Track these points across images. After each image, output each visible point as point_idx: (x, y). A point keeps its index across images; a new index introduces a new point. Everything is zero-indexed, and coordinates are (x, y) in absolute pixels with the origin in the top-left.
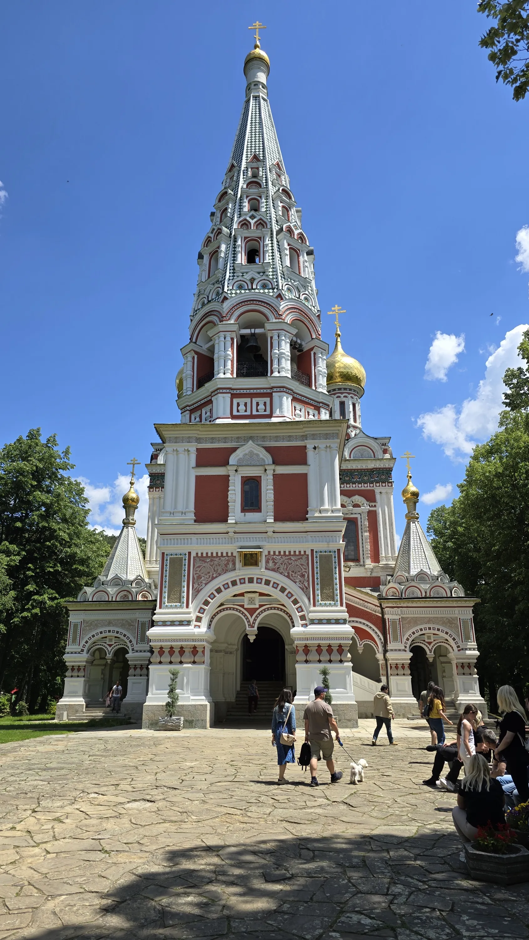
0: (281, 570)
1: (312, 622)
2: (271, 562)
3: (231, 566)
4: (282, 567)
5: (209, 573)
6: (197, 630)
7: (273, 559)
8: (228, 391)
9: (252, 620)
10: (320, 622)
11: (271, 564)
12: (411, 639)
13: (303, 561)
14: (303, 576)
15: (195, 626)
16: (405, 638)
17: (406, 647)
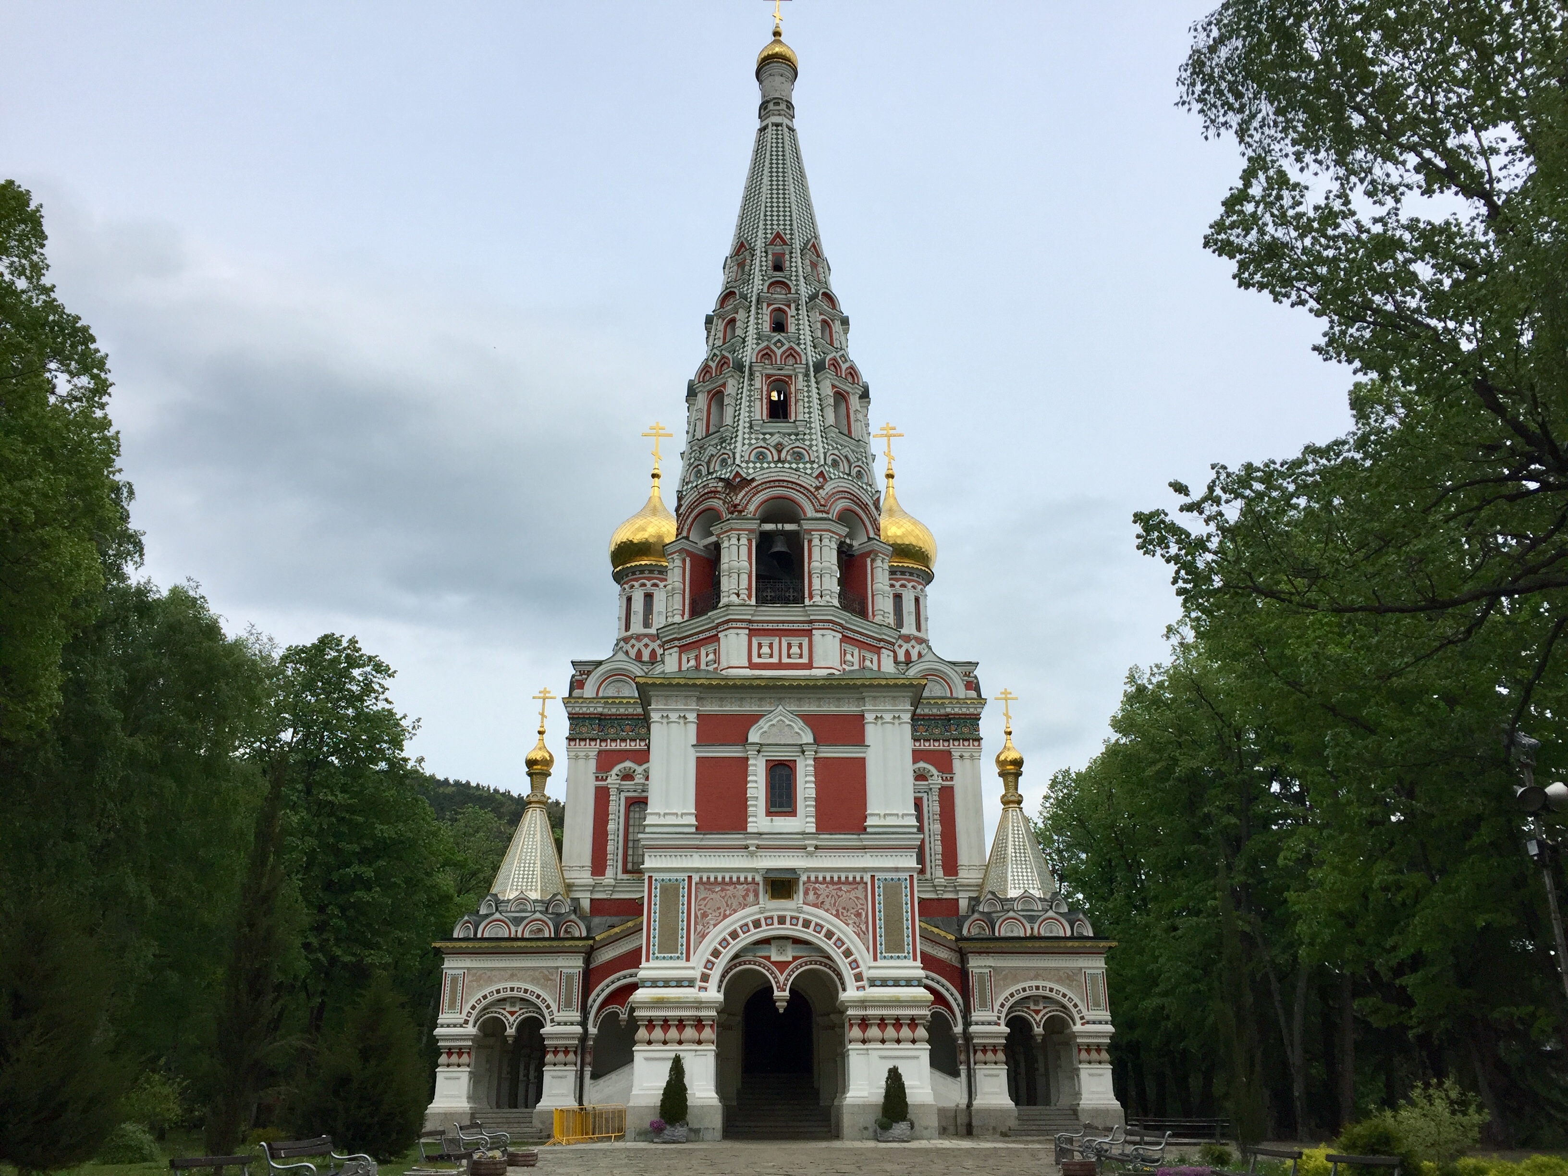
0: (827, 906)
1: (873, 983)
2: (811, 893)
3: (751, 896)
4: (827, 901)
5: (719, 908)
6: (703, 996)
7: (815, 889)
8: (744, 625)
9: (782, 979)
10: (884, 982)
11: (811, 897)
12: (1008, 1005)
13: (859, 893)
14: (858, 915)
15: (700, 988)
16: (999, 1003)
17: (999, 1018)
